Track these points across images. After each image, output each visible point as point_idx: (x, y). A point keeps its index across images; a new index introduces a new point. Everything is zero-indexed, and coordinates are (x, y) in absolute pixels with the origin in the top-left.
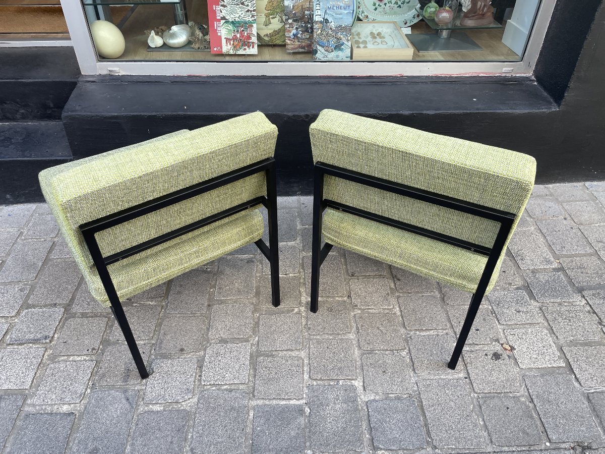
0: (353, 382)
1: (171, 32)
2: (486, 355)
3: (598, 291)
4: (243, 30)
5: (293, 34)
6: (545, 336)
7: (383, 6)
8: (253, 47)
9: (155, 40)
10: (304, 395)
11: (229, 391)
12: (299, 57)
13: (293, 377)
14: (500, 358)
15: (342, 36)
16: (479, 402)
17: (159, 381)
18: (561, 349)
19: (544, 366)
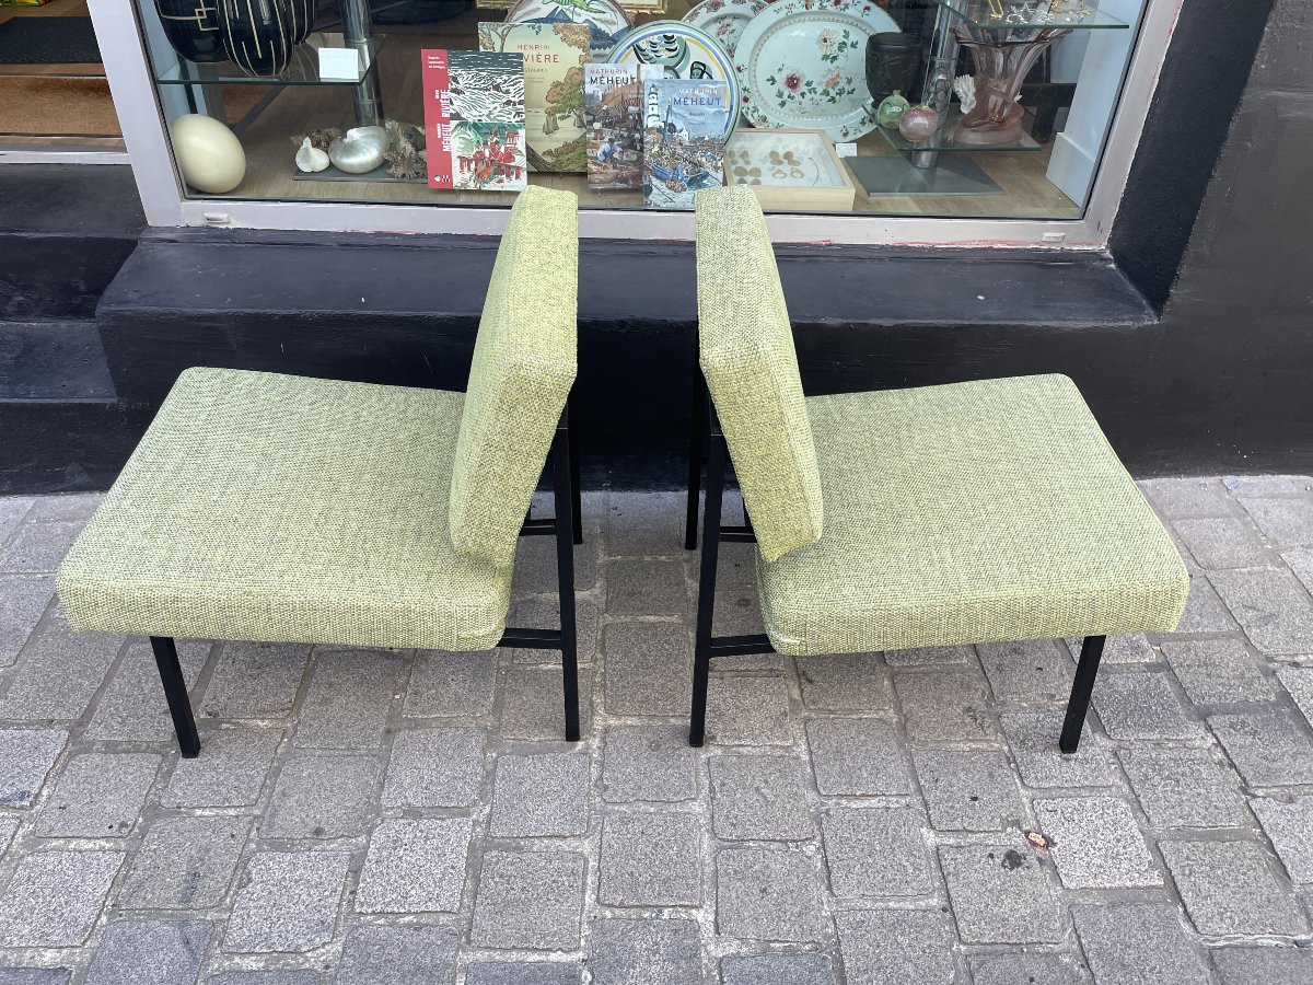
0: (694, 911)
1: (346, 140)
2: (991, 856)
3: (1242, 717)
4: (497, 142)
5: (604, 153)
6: (1123, 816)
7: (798, 98)
8: (517, 177)
9: (313, 158)
10: (583, 942)
11: (415, 929)
12: (613, 200)
13: (561, 900)
14: (1019, 864)
15: (704, 160)
16: (970, 964)
17: (261, 902)
18: (1155, 847)
19: (1117, 883)
